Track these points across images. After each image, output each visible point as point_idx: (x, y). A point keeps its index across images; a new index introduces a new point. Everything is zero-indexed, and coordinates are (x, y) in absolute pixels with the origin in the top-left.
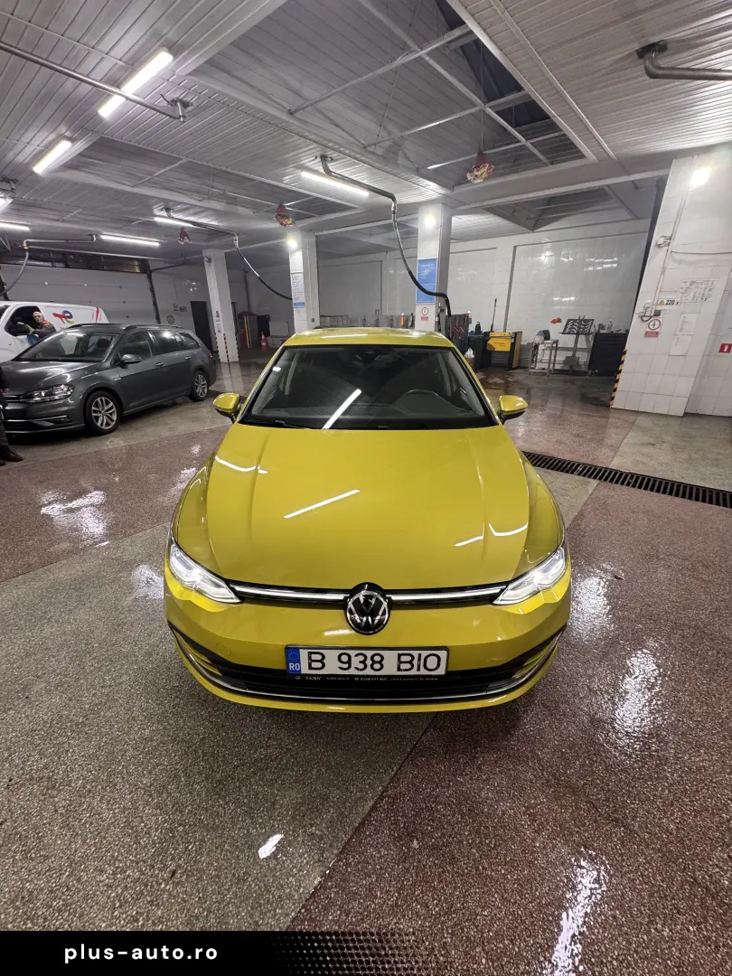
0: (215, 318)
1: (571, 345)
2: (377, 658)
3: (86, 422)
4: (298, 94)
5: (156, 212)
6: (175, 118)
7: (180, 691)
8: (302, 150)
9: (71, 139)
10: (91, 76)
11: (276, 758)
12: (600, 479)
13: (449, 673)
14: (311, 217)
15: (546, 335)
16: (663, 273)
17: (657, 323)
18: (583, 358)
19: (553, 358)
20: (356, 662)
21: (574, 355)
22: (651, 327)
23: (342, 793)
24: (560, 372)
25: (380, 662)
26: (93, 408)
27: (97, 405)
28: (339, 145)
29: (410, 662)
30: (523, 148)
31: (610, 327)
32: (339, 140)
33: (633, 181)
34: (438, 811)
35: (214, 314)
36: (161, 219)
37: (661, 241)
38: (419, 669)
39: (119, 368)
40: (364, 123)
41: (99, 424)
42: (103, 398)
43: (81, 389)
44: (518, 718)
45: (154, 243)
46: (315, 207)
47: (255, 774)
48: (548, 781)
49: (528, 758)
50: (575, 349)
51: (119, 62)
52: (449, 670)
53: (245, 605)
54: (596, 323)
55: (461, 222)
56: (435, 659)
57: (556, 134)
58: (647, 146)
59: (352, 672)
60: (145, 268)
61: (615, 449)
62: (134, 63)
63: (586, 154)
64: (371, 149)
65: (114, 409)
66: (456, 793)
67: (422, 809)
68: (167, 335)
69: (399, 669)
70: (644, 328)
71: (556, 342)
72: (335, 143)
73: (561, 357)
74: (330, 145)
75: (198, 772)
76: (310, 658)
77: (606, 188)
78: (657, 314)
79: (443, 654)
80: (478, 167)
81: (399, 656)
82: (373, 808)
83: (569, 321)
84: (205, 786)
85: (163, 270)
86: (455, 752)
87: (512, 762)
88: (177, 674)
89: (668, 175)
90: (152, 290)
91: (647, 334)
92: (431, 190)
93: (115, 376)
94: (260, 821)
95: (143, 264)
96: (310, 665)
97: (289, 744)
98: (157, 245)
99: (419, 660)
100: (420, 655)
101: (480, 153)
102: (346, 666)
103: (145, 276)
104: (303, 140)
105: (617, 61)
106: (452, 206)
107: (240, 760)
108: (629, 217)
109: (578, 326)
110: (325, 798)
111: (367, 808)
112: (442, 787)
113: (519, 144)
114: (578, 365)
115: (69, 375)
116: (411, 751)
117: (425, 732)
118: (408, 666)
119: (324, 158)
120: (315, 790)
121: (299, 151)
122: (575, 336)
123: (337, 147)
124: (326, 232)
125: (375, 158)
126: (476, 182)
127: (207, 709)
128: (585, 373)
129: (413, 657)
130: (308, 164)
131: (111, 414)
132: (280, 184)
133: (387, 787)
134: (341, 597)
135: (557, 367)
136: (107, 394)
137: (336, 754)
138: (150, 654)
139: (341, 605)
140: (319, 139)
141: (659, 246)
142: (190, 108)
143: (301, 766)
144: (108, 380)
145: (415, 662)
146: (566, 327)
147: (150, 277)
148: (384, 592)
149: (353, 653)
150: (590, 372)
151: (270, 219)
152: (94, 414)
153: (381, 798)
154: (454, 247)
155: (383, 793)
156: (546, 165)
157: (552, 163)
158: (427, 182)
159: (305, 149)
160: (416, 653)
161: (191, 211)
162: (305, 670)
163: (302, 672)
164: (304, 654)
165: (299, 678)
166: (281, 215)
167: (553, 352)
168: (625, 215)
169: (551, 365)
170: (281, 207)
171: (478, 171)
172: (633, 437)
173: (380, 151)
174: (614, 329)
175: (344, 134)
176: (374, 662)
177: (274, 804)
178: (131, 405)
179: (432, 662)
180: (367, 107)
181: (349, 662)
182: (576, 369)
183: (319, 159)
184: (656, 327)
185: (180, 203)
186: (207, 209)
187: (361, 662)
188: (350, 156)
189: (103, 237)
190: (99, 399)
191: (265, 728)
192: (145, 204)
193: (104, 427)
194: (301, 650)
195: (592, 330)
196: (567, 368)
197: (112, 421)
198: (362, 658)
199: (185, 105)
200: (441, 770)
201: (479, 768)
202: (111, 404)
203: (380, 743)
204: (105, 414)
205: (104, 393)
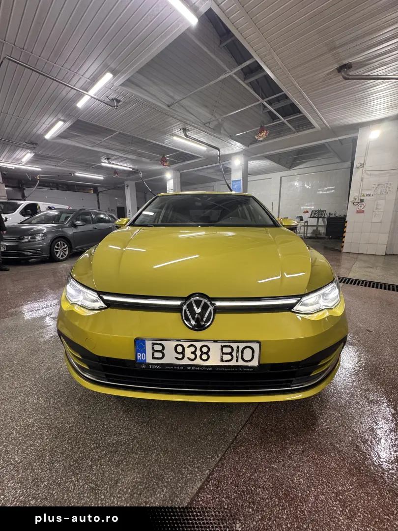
0: (128, 213)
1: (315, 224)
2: (205, 350)
3: (50, 253)
4: (172, 98)
5: (103, 160)
6: (113, 107)
7: (64, 392)
8: (174, 125)
9: (64, 121)
10: (76, 86)
11: (125, 444)
12: (344, 282)
13: (261, 365)
14: (178, 163)
15: (301, 218)
16: (362, 180)
17: (362, 206)
18: (323, 230)
19: (306, 231)
20: (188, 352)
21: (317, 229)
22: (360, 208)
23: (175, 474)
24: (310, 238)
25: (207, 353)
26: (56, 247)
27: (58, 245)
28: (192, 122)
29: (231, 354)
30: (283, 123)
31: (335, 214)
32: (192, 119)
33: (339, 140)
34: (258, 494)
35: (128, 211)
36: (105, 164)
37: (359, 165)
38: (237, 361)
39: (73, 228)
40: (205, 113)
41: (58, 256)
42: (62, 242)
43: (50, 236)
44: (316, 418)
45: (100, 177)
46: (180, 157)
47: (106, 455)
48: (350, 470)
49: (329, 450)
50: (317, 226)
51: (88, 80)
52: (261, 363)
53: (109, 310)
54: (327, 213)
55: (253, 164)
56: (250, 351)
57: (300, 115)
58: (344, 120)
59: (185, 362)
60: (96, 191)
61: (350, 270)
62: (94, 80)
63: (315, 126)
64: (208, 125)
65: (67, 248)
66: (272, 478)
67: (243, 492)
68: (102, 216)
69: (222, 360)
70: (356, 208)
71: (307, 222)
72: (190, 121)
73: (310, 230)
74: (188, 122)
75: (61, 453)
76: (153, 348)
77: (327, 145)
78: (362, 201)
79: (256, 346)
80: (260, 133)
81: (222, 347)
82: (201, 489)
83: (313, 211)
84: (63, 464)
85: (104, 192)
86: (268, 443)
87: (317, 453)
88: (65, 381)
89: (357, 137)
90: (98, 201)
91: (357, 212)
92: (238, 147)
93: (70, 232)
94: (103, 497)
95: (95, 188)
96: (153, 354)
97: (136, 433)
98: (102, 178)
99: (238, 351)
100: (238, 347)
101: (261, 126)
102: (180, 356)
103: (95, 194)
104: (174, 120)
105: (328, 74)
106: (248, 155)
107: (97, 444)
108: (340, 161)
109: (317, 214)
110: (160, 478)
111: (196, 489)
112: (260, 472)
113: (281, 121)
114: (320, 234)
115: (46, 229)
116: (233, 441)
117: (243, 427)
118: (229, 357)
119: (184, 130)
120: (153, 471)
121: (172, 126)
122: (316, 219)
123: (191, 123)
124: (185, 171)
125: (210, 129)
126: (260, 139)
127: (80, 405)
128: (324, 238)
129: (232, 349)
130: (177, 133)
131: (65, 251)
132: (164, 145)
133: (213, 471)
134: (178, 303)
135: (309, 235)
136: (64, 240)
137: (172, 442)
138: (49, 369)
139: (178, 309)
140: (182, 119)
141: (358, 168)
142: (120, 103)
143: (144, 451)
144: (66, 233)
145: (234, 354)
146: (311, 214)
147: (98, 195)
148: (211, 299)
149: (186, 344)
150: (327, 237)
151: (158, 164)
152: (55, 250)
153: (208, 480)
154: (250, 178)
155: (210, 475)
156: (295, 133)
157: (298, 132)
158: (235, 142)
159: (175, 125)
160: (234, 345)
161: (120, 160)
162: (149, 360)
163: (147, 362)
164: (148, 344)
165: (144, 367)
166: (163, 161)
167: (306, 228)
168: (337, 160)
169: (305, 235)
170: (164, 157)
171: (260, 134)
172: (358, 264)
173: (212, 126)
174: (337, 215)
175: (195, 118)
176: (202, 353)
177: (117, 482)
178: (78, 247)
179: (248, 354)
180: (206, 106)
181: (183, 353)
182: (319, 236)
183: (182, 130)
184: (362, 208)
185: (114, 155)
186: (127, 159)
187: (192, 353)
188: (197, 128)
189: (76, 174)
190: (59, 242)
191: (120, 420)
192: (97, 156)
193: (60, 258)
194: (146, 341)
195: (326, 216)
196: (314, 236)
197: (65, 255)
198: (192, 349)
199: (118, 101)
200: (258, 458)
201: (290, 457)
202: (66, 246)
203: (208, 434)
204: (61, 251)
205: (63, 239)
